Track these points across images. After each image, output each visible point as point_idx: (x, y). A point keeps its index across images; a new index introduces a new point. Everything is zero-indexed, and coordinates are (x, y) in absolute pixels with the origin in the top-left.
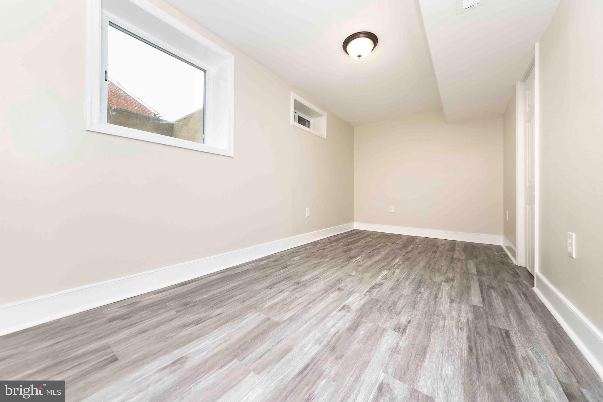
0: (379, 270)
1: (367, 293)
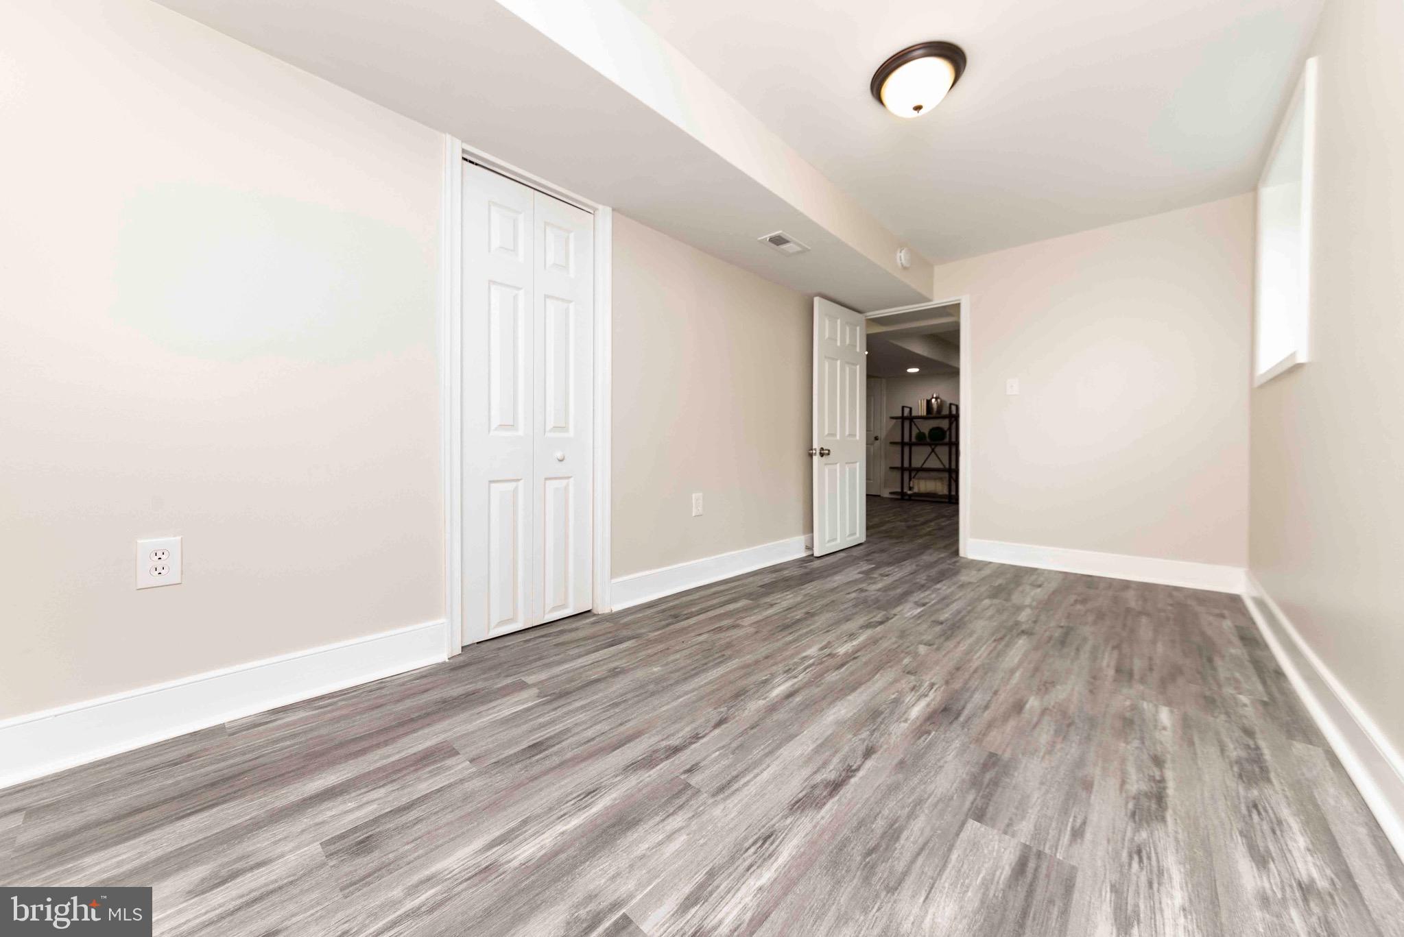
0: (856, 655)
1: (892, 616)
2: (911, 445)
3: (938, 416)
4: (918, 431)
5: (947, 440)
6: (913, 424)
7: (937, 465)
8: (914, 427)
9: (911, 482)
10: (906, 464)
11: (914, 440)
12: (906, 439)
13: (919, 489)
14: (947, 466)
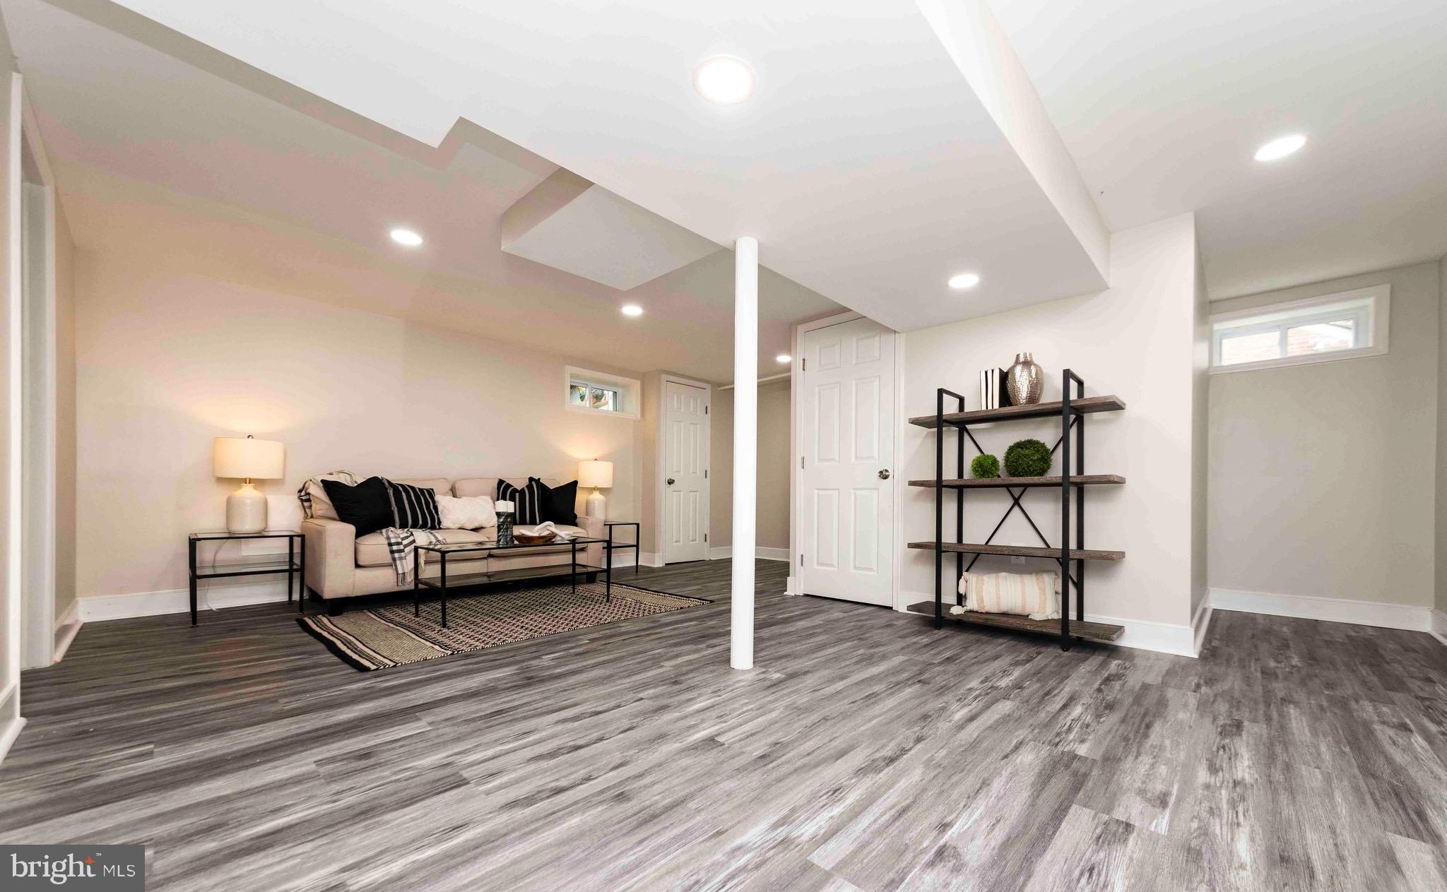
2: (961, 490)
3: (1032, 408)
4: (979, 454)
5: (1056, 472)
6: (966, 437)
7: (1028, 540)
8: (968, 442)
9: (962, 581)
10: (949, 537)
11: (968, 473)
12: (950, 474)
13: (981, 600)
14: (1057, 544)
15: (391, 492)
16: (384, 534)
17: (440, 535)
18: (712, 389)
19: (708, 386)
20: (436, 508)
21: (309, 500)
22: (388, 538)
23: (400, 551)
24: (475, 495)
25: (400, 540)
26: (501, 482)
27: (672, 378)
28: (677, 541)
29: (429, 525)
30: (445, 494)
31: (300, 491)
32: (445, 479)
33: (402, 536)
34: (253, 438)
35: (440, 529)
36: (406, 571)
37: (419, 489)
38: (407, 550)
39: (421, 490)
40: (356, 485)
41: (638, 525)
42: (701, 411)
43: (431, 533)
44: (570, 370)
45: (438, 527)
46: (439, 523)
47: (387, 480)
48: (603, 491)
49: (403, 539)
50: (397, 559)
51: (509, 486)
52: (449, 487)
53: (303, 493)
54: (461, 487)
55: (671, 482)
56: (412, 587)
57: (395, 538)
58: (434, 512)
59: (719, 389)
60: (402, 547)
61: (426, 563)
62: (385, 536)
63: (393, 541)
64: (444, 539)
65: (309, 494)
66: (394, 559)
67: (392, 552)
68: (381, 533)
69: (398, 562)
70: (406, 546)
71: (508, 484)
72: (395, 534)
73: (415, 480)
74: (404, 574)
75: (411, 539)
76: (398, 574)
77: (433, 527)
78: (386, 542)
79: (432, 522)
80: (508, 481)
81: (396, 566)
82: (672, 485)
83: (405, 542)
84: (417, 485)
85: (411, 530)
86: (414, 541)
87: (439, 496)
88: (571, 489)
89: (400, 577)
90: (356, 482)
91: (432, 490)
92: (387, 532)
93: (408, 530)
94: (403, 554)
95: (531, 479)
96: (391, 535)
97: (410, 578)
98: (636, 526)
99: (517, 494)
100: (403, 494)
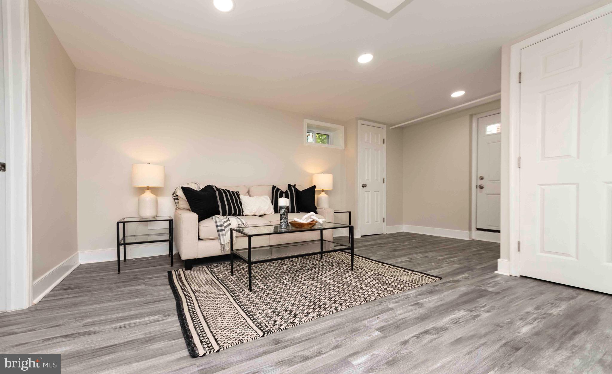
15: (217, 193)
16: (214, 219)
17: (243, 219)
18: (387, 127)
19: (385, 126)
20: (241, 203)
21: (177, 199)
22: (216, 222)
23: (222, 230)
24: (261, 195)
25: (222, 223)
26: (274, 187)
27: (364, 122)
28: (367, 222)
29: (238, 214)
30: (245, 195)
31: (173, 194)
32: (245, 186)
33: (224, 221)
34: (150, 164)
35: (243, 215)
36: (226, 243)
37: (232, 192)
38: (226, 230)
39: (233, 192)
40: (200, 190)
41: (350, 213)
42: (380, 142)
43: (239, 219)
44: (307, 121)
45: (242, 214)
46: (243, 212)
47: (215, 187)
48: (326, 192)
49: (224, 223)
50: (221, 235)
51: (278, 189)
52: (247, 191)
53: (175, 195)
54: (253, 190)
55: (364, 186)
56: (229, 252)
57: (220, 222)
58: (240, 205)
59: (391, 128)
60: (223, 228)
61: (237, 237)
62: (214, 221)
63: (219, 224)
64: (246, 223)
65: (177, 196)
66: (219, 236)
67: (218, 231)
68: (212, 218)
69: (221, 237)
70: (225, 227)
71: (278, 188)
72: (219, 219)
73: (229, 187)
74: (225, 245)
75: (228, 222)
76: (221, 245)
77: (239, 215)
78: (215, 225)
79: (238, 211)
80: (278, 187)
81: (220, 240)
82: (365, 188)
83: (225, 224)
84: (231, 190)
85: (228, 217)
86: (230, 224)
87: (242, 196)
88: (312, 190)
89: (223, 247)
90: (200, 188)
91: (238, 192)
92: (215, 218)
93: (227, 217)
94: (224, 232)
95: (289, 186)
96: (218, 220)
97: (228, 247)
98: (349, 213)
99: (284, 194)
100: (224, 195)
